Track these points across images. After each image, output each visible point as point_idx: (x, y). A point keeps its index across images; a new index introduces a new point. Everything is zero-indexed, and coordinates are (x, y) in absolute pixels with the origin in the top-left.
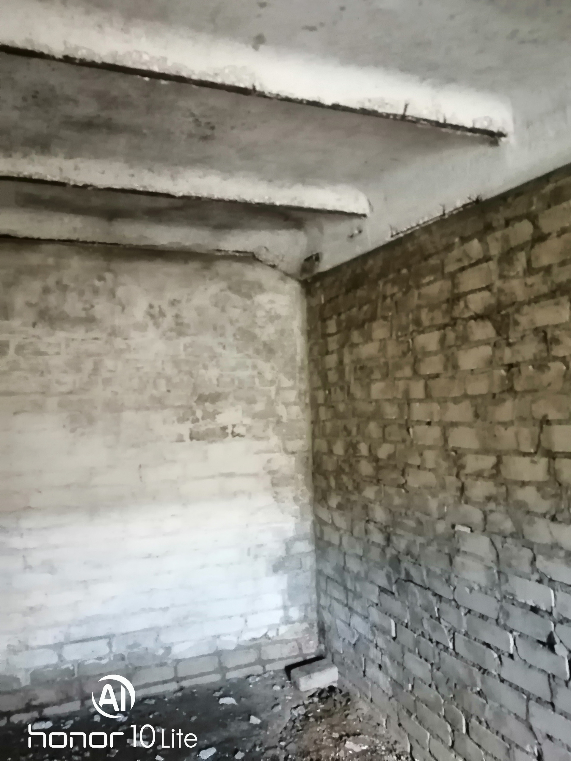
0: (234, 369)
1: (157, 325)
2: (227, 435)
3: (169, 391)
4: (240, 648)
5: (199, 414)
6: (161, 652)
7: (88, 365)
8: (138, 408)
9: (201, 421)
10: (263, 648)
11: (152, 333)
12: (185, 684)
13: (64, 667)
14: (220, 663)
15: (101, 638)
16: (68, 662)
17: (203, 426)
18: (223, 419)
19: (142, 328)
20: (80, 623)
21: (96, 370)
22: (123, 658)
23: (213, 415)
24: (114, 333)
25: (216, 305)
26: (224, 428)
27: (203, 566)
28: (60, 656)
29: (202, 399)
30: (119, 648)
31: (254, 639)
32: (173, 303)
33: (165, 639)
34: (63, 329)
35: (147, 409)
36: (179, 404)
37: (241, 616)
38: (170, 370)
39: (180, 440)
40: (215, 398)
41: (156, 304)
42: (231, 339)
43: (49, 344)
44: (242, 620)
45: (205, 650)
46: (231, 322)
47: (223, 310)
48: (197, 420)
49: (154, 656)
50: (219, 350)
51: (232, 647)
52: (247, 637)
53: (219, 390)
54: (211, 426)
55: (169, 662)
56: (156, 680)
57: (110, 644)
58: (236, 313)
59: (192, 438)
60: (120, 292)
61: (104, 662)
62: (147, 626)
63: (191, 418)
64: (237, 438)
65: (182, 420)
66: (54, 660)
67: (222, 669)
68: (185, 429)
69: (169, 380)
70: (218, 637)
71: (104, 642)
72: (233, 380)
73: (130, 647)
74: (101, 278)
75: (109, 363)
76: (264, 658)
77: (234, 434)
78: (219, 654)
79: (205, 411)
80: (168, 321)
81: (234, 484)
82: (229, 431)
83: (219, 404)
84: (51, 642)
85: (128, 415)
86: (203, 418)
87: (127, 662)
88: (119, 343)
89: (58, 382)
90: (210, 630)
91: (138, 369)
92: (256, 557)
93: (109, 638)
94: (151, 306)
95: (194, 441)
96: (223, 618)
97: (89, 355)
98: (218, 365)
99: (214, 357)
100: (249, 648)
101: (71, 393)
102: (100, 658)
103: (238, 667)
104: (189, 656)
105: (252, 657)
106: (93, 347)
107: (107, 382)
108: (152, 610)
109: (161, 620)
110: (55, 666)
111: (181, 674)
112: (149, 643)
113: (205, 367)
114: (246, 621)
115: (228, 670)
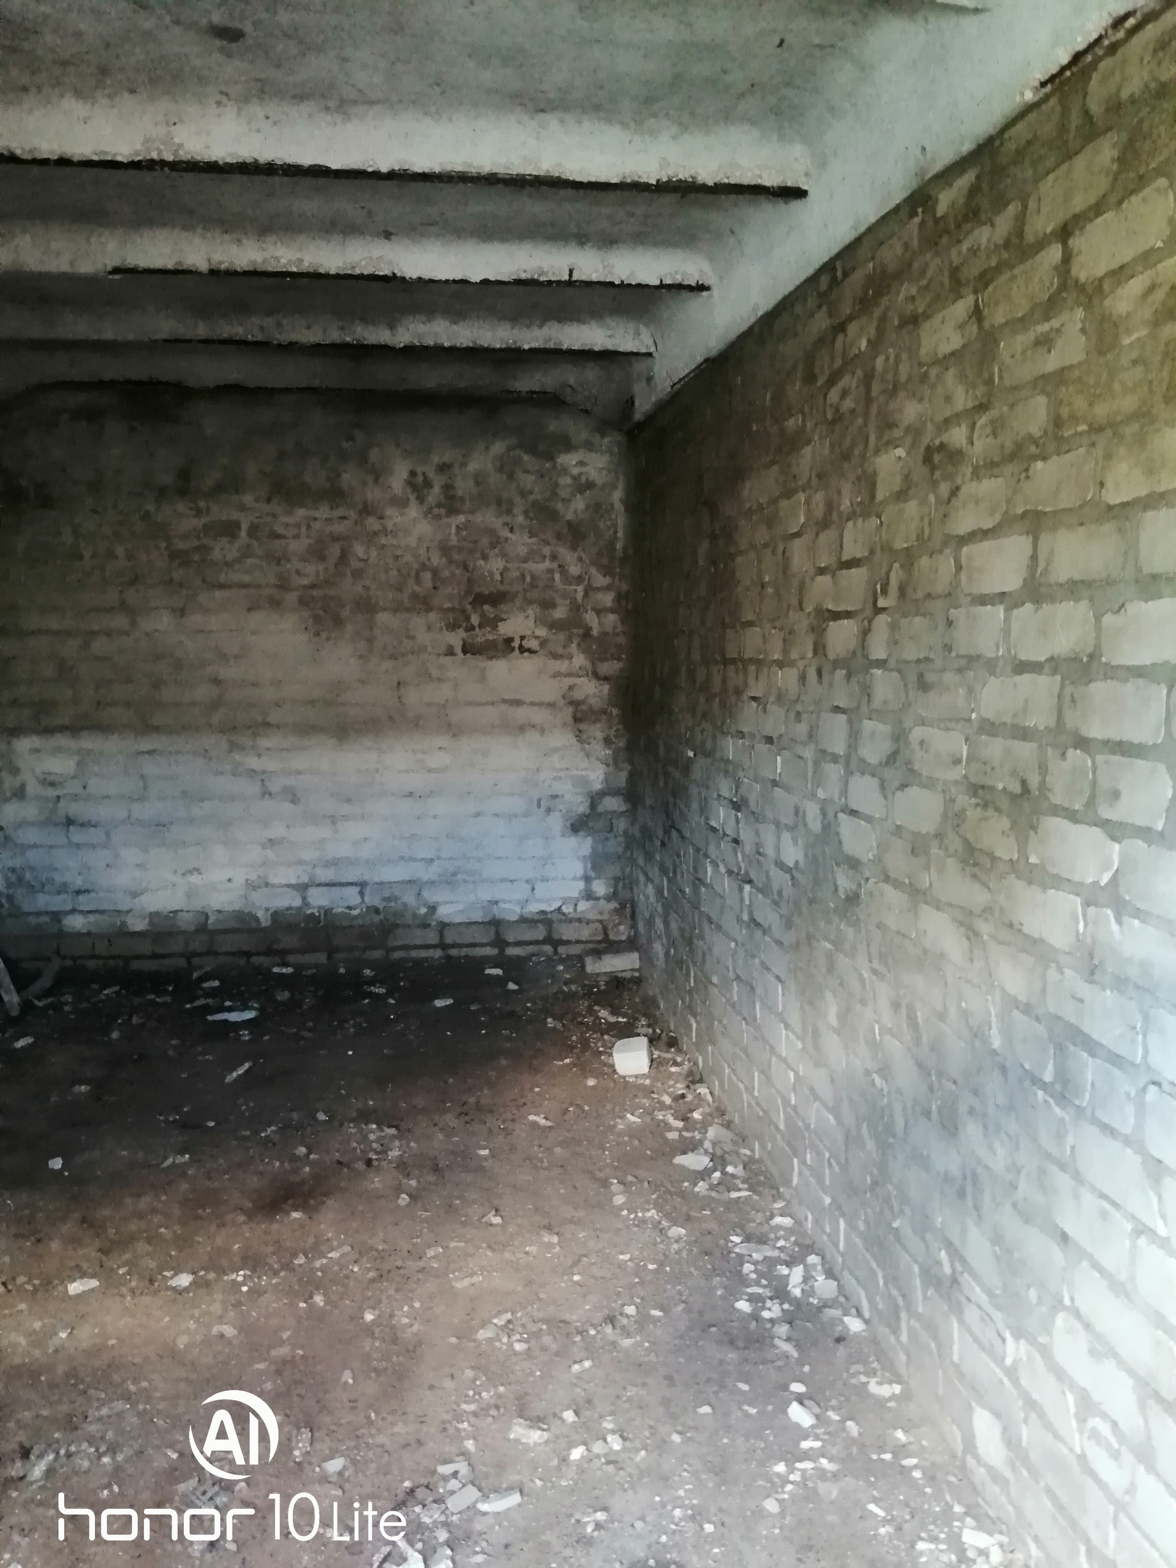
0: (525, 560)
1: (421, 499)
2: (513, 649)
3: (435, 588)
4: (525, 921)
5: (475, 620)
6: (423, 910)
7: (335, 551)
8: (398, 608)
9: (477, 629)
10: (554, 925)
11: (414, 511)
12: (454, 952)
13: (309, 912)
14: (497, 933)
15: (351, 884)
16: (314, 908)
17: (482, 636)
18: (506, 629)
19: (401, 503)
20: (327, 864)
21: (344, 557)
22: (377, 911)
23: (493, 623)
24: (367, 510)
25: (501, 470)
26: (509, 641)
27: (478, 815)
28: (304, 898)
29: (479, 600)
30: (373, 899)
31: (543, 912)
32: (443, 468)
33: (431, 896)
34: (302, 506)
35: (408, 610)
36: (448, 605)
37: (527, 881)
38: (436, 560)
39: (450, 652)
40: (497, 599)
41: (419, 470)
42: (520, 519)
43: (287, 525)
44: (529, 887)
45: (478, 916)
46: (523, 494)
47: (511, 476)
48: (473, 628)
49: (415, 916)
50: (505, 533)
51: (514, 918)
52: (534, 908)
53: (502, 588)
54: (491, 637)
55: (434, 923)
56: (418, 942)
57: (362, 894)
58: (528, 481)
59: (465, 651)
60: (374, 455)
61: (355, 912)
62: (407, 878)
63: (464, 625)
64: (526, 654)
65: (452, 627)
66: (297, 902)
67: (500, 943)
68: (456, 639)
69: (435, 573)
70: (496, 902)
71: (355, 890)
72: (523, 576)
73: (387, 899)
74: (350, 438)
75: (359, 550)
76: (556, 937)
77: (522, 650)
78: (496, 924)
79: (483, 615)
80: (435, 493)
81: (522, 714)
82: (516, 644)
83: (503, 607)
84: (293, 881)
85: (383, 618)
86: (481, 626)
87: (382, 917)
88: (372, 523)
89: (298, 573)
90: (485, 894)
91: (397, 557)
92: (549, 810)
93: (362, 885)
94: (413, 474)
95: (468, 655)
96: (502, 880)
97: (335, 538)
98: (504, 555)
99: (496, 542)
100: (536, 922)
101: (313, 586)
102: (350, 908)
103: (518, 944)
104: (458, 920)
105: (540, 933)
106: (339, 528)
107: (358, 574)
108: (412, 859)
109: (425, 874)
110: (299, 909)
111: (449, 940)
112: (409, 899)
113: (485, 557)
114: (533, 889)
115: (508, 944)
